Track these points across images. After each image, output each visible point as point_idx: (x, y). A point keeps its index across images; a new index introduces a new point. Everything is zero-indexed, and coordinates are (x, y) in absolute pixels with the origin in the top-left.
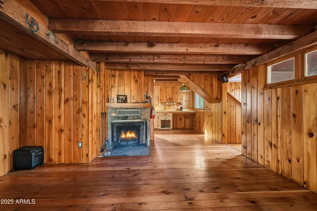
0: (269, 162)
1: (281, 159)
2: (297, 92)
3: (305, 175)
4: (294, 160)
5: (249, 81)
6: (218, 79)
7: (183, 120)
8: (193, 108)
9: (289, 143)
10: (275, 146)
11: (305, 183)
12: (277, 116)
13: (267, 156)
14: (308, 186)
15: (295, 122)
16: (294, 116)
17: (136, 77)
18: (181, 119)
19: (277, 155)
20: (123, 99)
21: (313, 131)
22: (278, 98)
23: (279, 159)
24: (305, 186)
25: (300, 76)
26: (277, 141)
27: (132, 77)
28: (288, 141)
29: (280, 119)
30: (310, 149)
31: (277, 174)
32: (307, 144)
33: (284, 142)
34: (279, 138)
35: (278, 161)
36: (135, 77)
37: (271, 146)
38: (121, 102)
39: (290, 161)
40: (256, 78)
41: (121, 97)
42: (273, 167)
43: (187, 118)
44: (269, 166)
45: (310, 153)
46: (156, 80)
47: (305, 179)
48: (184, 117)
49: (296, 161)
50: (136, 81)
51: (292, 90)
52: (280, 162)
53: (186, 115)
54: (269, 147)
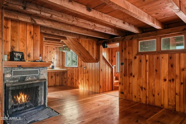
0: (140, 99)
1: (148, 95)
2: (158, 58)
3: (162, 101)
4: (156, 95)
5: (125, 49)
6: (97, 45)
7: (54, 78)
8: (63, 66)
9: (153, 86)
10: (145, 89)
11: (162, 105)
12: (146, 71)
13: (139, 96)
14: (164, 107)
15: (157, 74)
16: (156, 71)
17: (32, 33)
18: (52, 77)
19: (146, 94)
20: (19, 57)
21: (166, 78)
22: (147, 61)
23: (148, 96)
24: (162, 107)
25: (159, 50)
26: (146, 85)
27: (28, 32)
28: (153, 85)
29: (148, 73)
30: (164, 87)
31: (146, 104)
32: (163, 85)
33: (150, 86)
34: (148, 83)
35: (147, 97)
36: (30, 32)
37: (142, 89)
38: (18, 61)
39: (154, 96)
40: (131, 47)
41: (17, 55)
42: (143, 101)
43: (57, 75)
44: (140, 101)
45: (165, 89)
46: (46, 39)
47: (162, 103)
48: (55, 75)
49: (157, 95)
50: (32, 37)
51: (155, 57)
52: (148, 98)
53: (57, 74)
54: (141, 90)
